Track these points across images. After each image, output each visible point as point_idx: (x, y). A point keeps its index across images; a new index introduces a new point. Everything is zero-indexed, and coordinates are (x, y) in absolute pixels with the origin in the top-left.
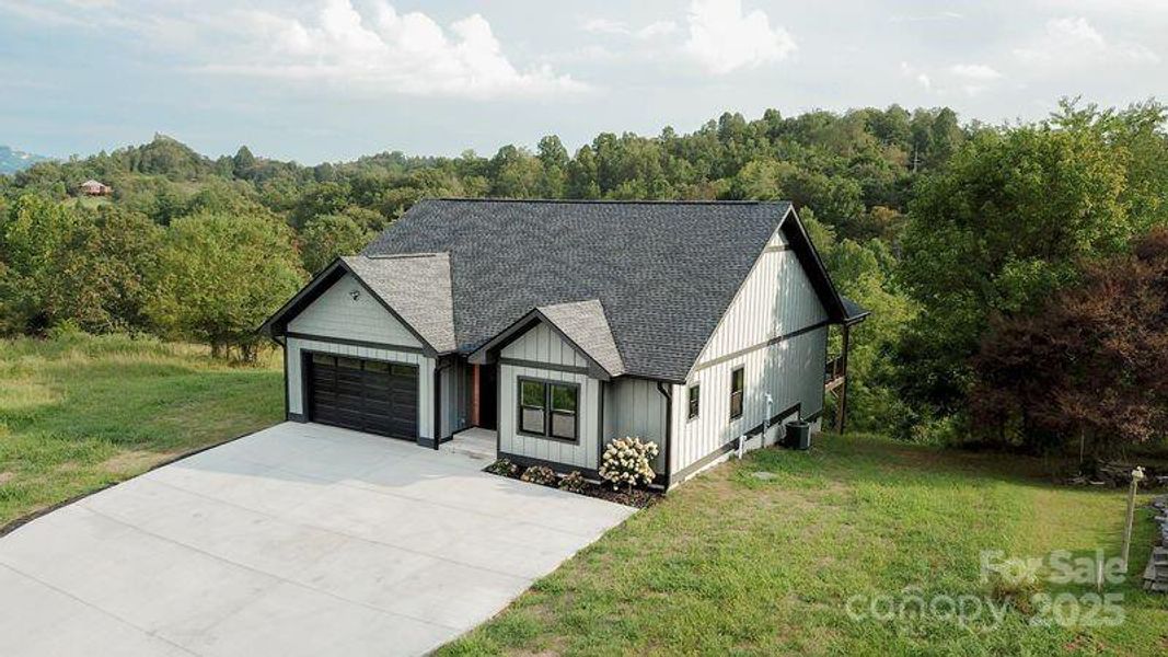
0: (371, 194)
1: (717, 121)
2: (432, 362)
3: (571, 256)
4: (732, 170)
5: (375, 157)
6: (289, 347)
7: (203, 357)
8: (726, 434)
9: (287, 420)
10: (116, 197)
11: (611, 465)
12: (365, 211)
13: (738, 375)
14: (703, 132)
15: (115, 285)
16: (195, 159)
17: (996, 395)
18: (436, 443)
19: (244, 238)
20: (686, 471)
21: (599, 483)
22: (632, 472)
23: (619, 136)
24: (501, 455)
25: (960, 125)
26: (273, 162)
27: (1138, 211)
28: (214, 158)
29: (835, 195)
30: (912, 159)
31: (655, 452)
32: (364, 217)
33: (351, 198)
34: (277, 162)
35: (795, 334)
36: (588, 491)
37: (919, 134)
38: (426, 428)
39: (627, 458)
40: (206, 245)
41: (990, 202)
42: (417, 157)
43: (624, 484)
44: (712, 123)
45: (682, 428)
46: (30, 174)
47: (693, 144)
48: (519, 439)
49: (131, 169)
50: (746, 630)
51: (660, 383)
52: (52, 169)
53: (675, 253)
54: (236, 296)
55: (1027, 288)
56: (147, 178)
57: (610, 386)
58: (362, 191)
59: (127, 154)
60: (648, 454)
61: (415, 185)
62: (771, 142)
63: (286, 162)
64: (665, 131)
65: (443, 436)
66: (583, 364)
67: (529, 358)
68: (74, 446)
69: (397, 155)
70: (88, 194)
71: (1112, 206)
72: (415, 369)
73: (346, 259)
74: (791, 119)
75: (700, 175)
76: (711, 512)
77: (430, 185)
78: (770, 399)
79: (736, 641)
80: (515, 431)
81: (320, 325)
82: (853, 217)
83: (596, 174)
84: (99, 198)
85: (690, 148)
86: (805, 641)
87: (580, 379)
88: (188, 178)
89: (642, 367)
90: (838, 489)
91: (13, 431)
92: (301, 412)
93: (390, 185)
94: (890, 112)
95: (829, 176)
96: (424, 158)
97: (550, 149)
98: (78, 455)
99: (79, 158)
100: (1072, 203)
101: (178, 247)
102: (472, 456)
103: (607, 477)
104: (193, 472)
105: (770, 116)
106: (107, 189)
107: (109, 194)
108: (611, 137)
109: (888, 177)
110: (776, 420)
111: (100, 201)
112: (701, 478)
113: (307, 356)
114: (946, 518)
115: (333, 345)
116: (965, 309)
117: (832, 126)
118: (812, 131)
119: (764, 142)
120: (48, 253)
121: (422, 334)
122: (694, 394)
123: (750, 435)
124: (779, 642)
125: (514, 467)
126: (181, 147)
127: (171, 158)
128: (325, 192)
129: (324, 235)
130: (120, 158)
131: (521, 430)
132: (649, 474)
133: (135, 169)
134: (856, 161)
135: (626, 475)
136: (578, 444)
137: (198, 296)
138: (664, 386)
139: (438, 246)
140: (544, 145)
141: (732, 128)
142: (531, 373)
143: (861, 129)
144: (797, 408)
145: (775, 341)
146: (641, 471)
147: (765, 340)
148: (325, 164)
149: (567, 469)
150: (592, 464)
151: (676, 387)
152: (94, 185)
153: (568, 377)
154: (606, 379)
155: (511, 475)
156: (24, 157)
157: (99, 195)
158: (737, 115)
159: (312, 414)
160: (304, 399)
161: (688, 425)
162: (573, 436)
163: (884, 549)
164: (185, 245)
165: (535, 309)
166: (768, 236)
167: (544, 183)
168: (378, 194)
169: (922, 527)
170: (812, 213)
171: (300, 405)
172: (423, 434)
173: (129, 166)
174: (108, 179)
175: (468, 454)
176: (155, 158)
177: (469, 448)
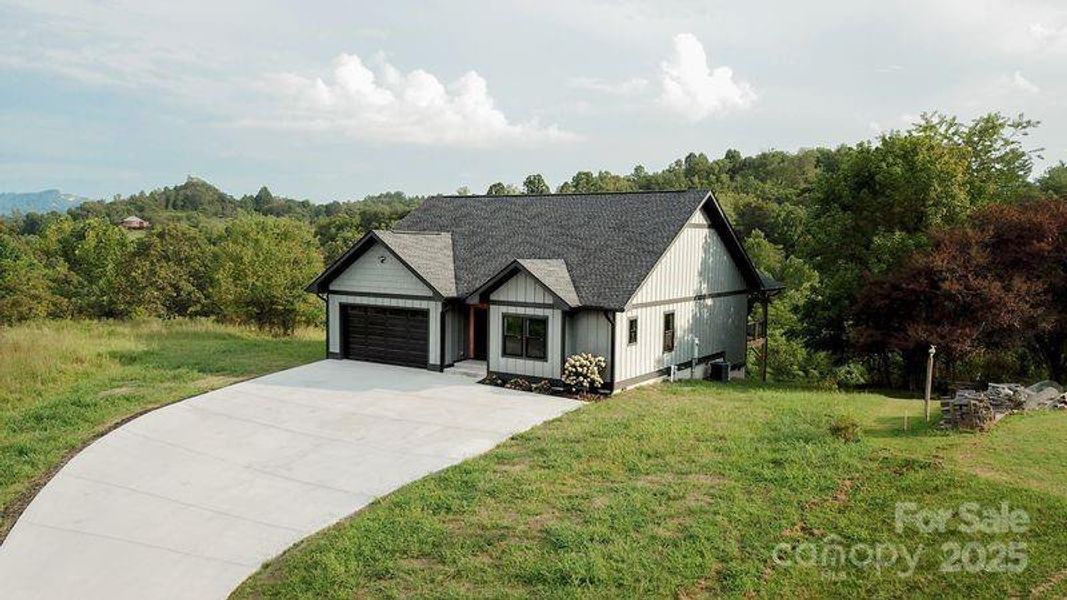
1: (683, 160)
2: (439, 306)
3: (544, 232)
5: (379, 197)
6: (330, 302)
8: (659, 361)
9: (327, 358)
11: (570, 372)
13: (669, 319)
14: (671, 171)
15: (172, 285)
16: (222, 199)
18: (441, 368)
19: (285, 236)
20: (627, 382)
21: (562, 389)
22: (585, 377)
23: (596, 175)
24: (489, 372)
26: (289, 201)
27: (980, 194)
28: (238, 197)
29: (785, 220)
31: (603, 365)
34: (292, 201)
35: (719, 295)
36: (555, 394)
38: (434, 357)
39: (581, 366)
40: (257, 241)
41: (865, 190)
42: (417, 197)
43: (579, 385)
44: (678, 163)
45: (624, 351)
46: (79, 211)
47: (661, 180)
48: (503, 360)
49: (167, 207)
51: (606, 312)
52: (99, 208)
53: (621, 227)
54: (280, 280)
55: (892, 254)
56: (181, 215)
57: (571, 315)
59: (164, 193)
60: (598, 365)
62: (732, 178)
63: (301, 200)
64: (636, 170)
65: (447, 363)
66: (549, 300)
67: (510, 300)
68: (172, 373)
69: (399, 195)
70: (129, 228)
71: (955, 190)
72: (425, 313)
73: (376, 232)
74: (750, 158)
78: (697, 341)
80: (500, 353)
81: (354, 283)
84: (137, 232)
85: (659, 184)
87: (548, 312)
88: (216, 214)
89: (593, 301)
91: (123, 364)
92: (338, 351)
94: (838, 151)
95: (780, 204)
97: (534, 184)
98: (175, 378)
99: (122, 198)
100: (926, 187)
101: (235, 242)
102: (468, 375)
103: (568, 382)
104: (262, 386)
105: (731, 155)
106: (146, 224)
107: (147, 228)
108: (588, 175)
110: (703, 360)
111: (140, 234)
112: (640, 390)
113: (344, 308)
115: (364, 298)
116: (848, 271)
117: (786, 163)
118: (769, 168)
119: (725, 177)
120: (110, 266)
121: (432, 284)
122: (633, 324)
123: (680, 367)
125: (500, 380)
126: (209, 188)
127: (200, 197)
128: (337, 223)
129: (342, 248)
130: (157, 197)
131: (505, 353)
132: (599, 380)
133: (170, 207)
134: (804, 191)
135: (581, 378)
136: (547, 361)
137: (250, 281)
138: (609, 314)
139: (442, 229)
140: (529, 182)
141: (697, 166)
142: (512, 310)
143: (813, 166)
144: (722, 353)
145: (700, 297)
146: (592, 376)
147: (692, 295)
148: (335, 202)
149: (538, 380)
150: (557, 376)
151: (618, 315)
152: (134, 220)
153: (539, 312)
154: (567, 309)
155: (497, 385)
156: (71, 199)
157: (139, 229)
158: (701, 155)
159: (347, 352)
160: (341, 343)
161: (628, 349)
162: (543, 354)
164: (241, 239)
165: (515, 261)
166: (691, 213)
170: (763, 234)
171: (338, 346)
172: (432, 361)
173: (164, 204)
174: (146, 215)
175: (465, 374)
176: (187, 197)
177: (465, 370)
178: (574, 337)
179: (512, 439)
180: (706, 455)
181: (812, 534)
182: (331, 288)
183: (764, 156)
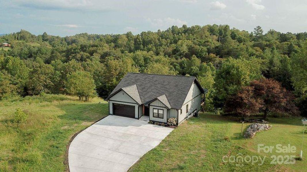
0: (85, 49)
1: (171, 28)
2: (138, 106)
4: (176, 42)
5: (80, 34)
6: (110, 102)
7: (77, 100)
8: (186, 116)
9: (109, 115)
10: (12, 47)
11: (169, 122)
12: (85, 53)
13: (187, 106)
14: (168, 31)
16: (32, 36)
17: (229, 108)
18: (138, 119)
20: (180, 122)
22: (173, 123)
23: (147, 32)
24: (150, 121)
25: (230, 29)
28: (37, 35)
29: (201, 51)
30: (219, 38)
32: (84, 55)
33: (81, 50)
35: (196, 97)
36: (166, 126)
37: (220, 31)
38: (136, 116)
39: (172, 121)
43: (171, 125)
45: (180, 116)
47: (165, 34)
49: (15, 39)
50: (193, 145)
51: (177, 109)
56: (20, 42)
57: (169, 110)
58: (83, 48)
59: (13, 35)
60: (175, 120)
61: (97, 46)
62: (185, 34)
64: (158, 31)
65: (139, 117)
66: (164, 106)
67: (155, 105)
69: (86, 34)
70: (5, 46)
72: (134, 107)
74: (190, 27)
75: (168, 43)
76: (185, 129)
77: (101, 46)
78: (192, 109)
79: (192, 146)
80: (152, 117)
81: (116, 99)
82: (205, 56)
83: (142, 42)
85: (165, 36)
86: (200, 146)
88: (31, 41)
89: (174, 107)
90: (204, 124)
92: (112, 114)
93: (90, 46)
94: (213, 26)
95: (199, 46)
96: (93, 34)
97: (129, 35)
102: (145, 121)
103: (169, 124)
105: (184, 26)
106: (9, 45)
107: (10, 46)
108: (145, 32)
109: (213, 46)
110: (193, 112)
111: (8, 48)
112: (182, 123)
113: (113, 104)
114: (220, 129)
117: (200, 30)
118: (195, 31)
121: (136, 101)
122: (181, 110)
123: (189, 115)
124: (197, 146)
125: (153, 122)
127: (26, 36)
128: (74, 48)
131: (154, 117)
132: (175, 123)
133: (16, 39)
134: (206, 42)
136: (163, 119)
138: (177, 110)
141: (175, 30)
143: (207, 31)
144: (196, 109)
147: (191, 100)
149: (162, 123)
150: (166, 122)
151: (179, 110)
152: (6, 44)
155: (152, 124)
157: (7, 46)
158: (176, 26)
162: (162, 117)
163: (211, 134)
166: (192, 83)
167: (129, 45)
168: (87, 49)
169: (216, 130)
170: (196, 56)
171: (112, 112)
172: (136, 117)
173: (14, 38)
174: (9, 42)
175: (144, 120)
176: (21, 37)
177: (144, 119)
178: (169, 113)
179: (162, 141)
180: (203, 146)
181: (224, 164)
182: (110, 99)
183: (193, 27)
